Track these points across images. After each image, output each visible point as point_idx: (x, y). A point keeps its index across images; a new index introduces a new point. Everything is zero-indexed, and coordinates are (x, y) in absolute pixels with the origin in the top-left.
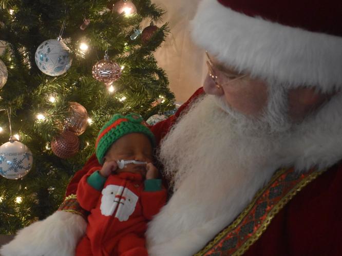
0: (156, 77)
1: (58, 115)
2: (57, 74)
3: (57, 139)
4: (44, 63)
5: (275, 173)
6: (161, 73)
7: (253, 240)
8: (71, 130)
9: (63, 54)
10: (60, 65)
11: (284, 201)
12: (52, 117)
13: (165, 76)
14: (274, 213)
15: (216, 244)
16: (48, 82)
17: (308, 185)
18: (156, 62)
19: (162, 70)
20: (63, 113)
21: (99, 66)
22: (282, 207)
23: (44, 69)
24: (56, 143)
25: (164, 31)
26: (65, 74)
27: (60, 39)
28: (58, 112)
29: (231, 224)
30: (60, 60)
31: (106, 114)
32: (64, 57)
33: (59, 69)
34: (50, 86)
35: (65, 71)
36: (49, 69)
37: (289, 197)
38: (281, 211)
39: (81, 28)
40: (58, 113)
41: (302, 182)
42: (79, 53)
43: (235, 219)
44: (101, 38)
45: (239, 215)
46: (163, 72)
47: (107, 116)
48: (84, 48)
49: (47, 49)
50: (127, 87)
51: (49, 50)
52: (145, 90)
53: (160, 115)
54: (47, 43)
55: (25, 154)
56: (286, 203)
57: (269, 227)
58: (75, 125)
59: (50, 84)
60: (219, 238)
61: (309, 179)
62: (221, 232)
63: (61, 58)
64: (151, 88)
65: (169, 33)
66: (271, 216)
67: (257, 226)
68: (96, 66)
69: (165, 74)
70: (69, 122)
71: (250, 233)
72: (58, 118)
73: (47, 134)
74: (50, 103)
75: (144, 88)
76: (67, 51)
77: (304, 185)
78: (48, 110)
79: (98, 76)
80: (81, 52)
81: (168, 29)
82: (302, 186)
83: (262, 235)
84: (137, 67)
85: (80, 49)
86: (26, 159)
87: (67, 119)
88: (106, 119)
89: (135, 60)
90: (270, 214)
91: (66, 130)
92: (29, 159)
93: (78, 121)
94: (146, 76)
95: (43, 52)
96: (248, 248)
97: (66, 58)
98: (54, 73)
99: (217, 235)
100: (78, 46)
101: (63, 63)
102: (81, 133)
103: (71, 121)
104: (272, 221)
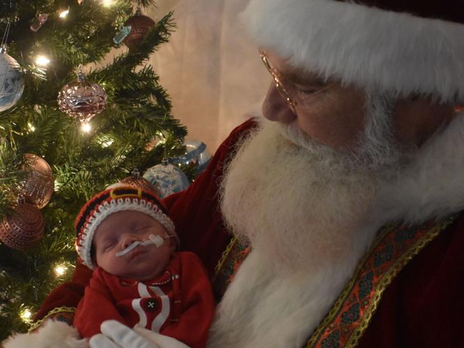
0: (153, 100)
1: (7, 178)
2: (2, 109)
3: (9, 218)
5: (379, 233)
6: (160, 94)
7: (362, 329)
8: (28, 201)
9: (11, 75)
10: (7, 94)
11: (397, 267)
13: (167, 99)
14: (384, 284)
18: (157, 78)
19: (161, 90)
20: (15, 175)
21: (69, 91)
22: (395, 275)
24: (7, 224)
25: (166, 25)
27: (3, 50)
28: (8, 171)
30: (7, 85)
31: (79, 170)
32: (13, 80)
33: (5, 100)
35: (14, 103)
37: (402, 262)
39: (32, 28)
40: (6, 175)
42: (36, 72)
44: (71, 45)
46: (164, 92)
47: (82, 173)
48: (42, 62)
50: (116, 123)
52: (140, 124)
53: (166, 164)
58: (35, 194)
63: (9, 82)
64: (150, 121)
66: (380, 289)
67: (363, 308)
68: (64, 92)
69: (167, 96)
70: (24, 188)
71: (355, 320)
72: (7, 182)
75: (138, 123)
76: (16, 70)
79: (68, 107)
80: (39, 70)
81: (172, 22)
82: (420, 247)
84: (125, 87)
85: (36, 66)
87: (21, 182)
88: (81, 179)
89: (121, 75)
91: (21, 202)
93: (39, 184)
94: (138, 102)
96: (356, 342)
97: (16, 82)
100: (33, 59)
101: (11, 91)
102: (44, 205)
103: (27, 186)
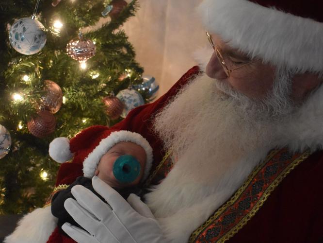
0: (124, 51)
1: (34, 94)
2: (32, 53)
3: (35, 119)
4: (19, 43)
6: (129, 47)
7: (251, 216)
8: (47, 109)
9: (39, 33)
10: (35, 44)
12: (28, 97)
13: (133, 50)
14: (270, 191)
15: (216, 219)
16: (22, 61)
17: (301, 164)
18: (127, 38)
19: (129, 44)
20: (39, 93)
21: (73, 44)
22: (277, 185)
23: (19, 48)
24: (34, 122)
25: (134, 6)
26: (39, 52)
27: (34, 18)
28: (35, 91)
29: (229, 199)
30: (36, 39)
31: (78, 91)
32: (40, 36)
33: (35, 47)
34: (23, 64)
35: (40, 49)
36: (25, 49)
37: (283, 175)
38: (276, 188)
39: (53, 4)
40: (34, 93)
41: (295, 161)
42: (54, 31)
43: (233, 195)
44: (75, 16)
45: (237, 191)
46: (132, 46)
47: (80, 93)
48: (58, 26)
49: (22, 28)
50: (101, 64)
51: (24, 29)
52: (116, 65)
53: (130, 89)
54: (21, 22)
55: (5, 135)
56: (281, 181)
57: (265, 203)
58: (51, 105)
59: (24, 62)
60: (219, 213)
61: (301, 159)
62: (221, 207)
63: (37, 37)
64: (122, 64)
65: (139, 8)
66: (267, 193)
67: (254, 202)
68: (70, 44)
69: (133, 48)
70: (44, 101)
71: (247, 208)
72: (34, 97)
73: (25, 114)
74: (23, 81)
75: (114, 64)
76: (42, 30)
77: (297, 164)
78: (24, 89)
79: (72, 53)
80: (56, 30)
81: (138, 4)
82: (295, 165)
83: (259, 211)
84: (107, 42)
85: (54, 28)
86: (6, 140)
87: (43, 97)
88: (79, 97)
89: (106, 35)
90: (266, 191)
91: (42, 109)
92: (8, 140)
93: (53, 99)
94: (116, 51)
95: (18, 31)
96: (246, 222)
97: (41, 37)
98: (29, 52)
99: (216, 211)
100: (52, 24)
101: (38, 42)
102: (56, 111)
103: (46, 99)
104: (269, 198)
